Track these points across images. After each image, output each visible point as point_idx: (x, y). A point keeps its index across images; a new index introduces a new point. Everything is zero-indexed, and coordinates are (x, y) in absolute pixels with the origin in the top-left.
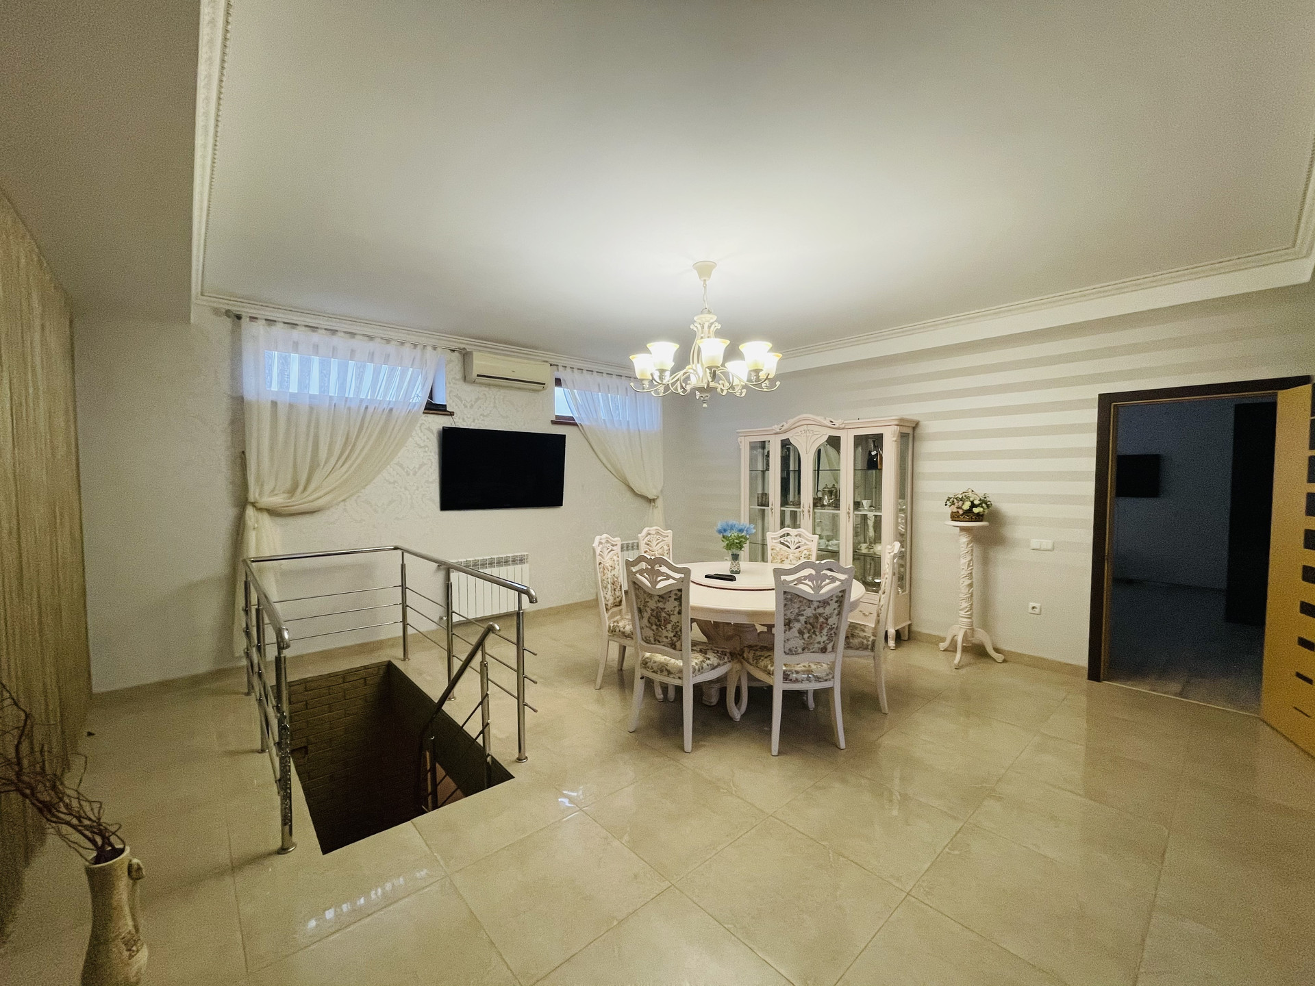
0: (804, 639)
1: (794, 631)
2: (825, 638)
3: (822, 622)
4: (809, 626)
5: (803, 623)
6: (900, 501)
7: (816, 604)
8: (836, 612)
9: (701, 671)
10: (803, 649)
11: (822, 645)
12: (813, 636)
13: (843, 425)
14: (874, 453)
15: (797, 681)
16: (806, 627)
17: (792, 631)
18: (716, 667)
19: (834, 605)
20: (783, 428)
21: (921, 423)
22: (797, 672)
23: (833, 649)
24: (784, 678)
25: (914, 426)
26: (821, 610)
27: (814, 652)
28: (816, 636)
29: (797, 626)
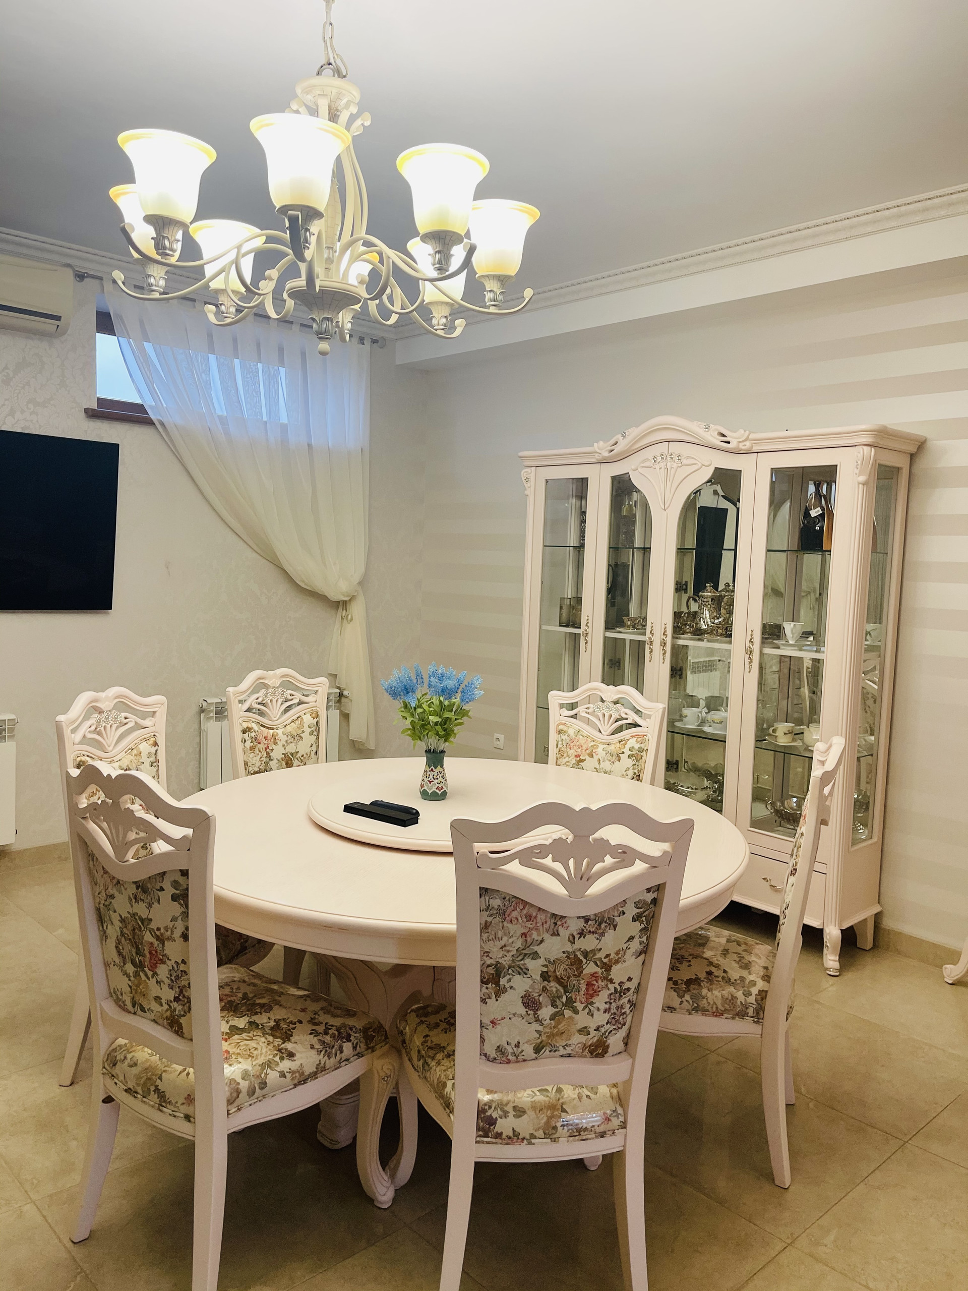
0: (537, 1020)
1: (512, 1001)
2: (601, 1018)
3: (593, 975)
4: (553, 986)
5: (538, 977)
6: (870, 627)
7: (575, 926)
8: (635, 945)
9: (258, 1092)
10: (538, 1049)
11: (594, 1037)
12: (568, 1013)
13: (748, 444)
14: (814, 513)
15: (515, 1137)
16: (544, 989)
17: (504, 997)
18: (314, 1075)
19: (628, 927)
20: (617, 449)
21: (929, 444)
22: (519, 1112)
23: (626, 1044)
24: (478, 1129)
25: (913, 449)
26: (589, 943)
27: (569, 1056)
28: (576, 1012)
29: (519, 985)
